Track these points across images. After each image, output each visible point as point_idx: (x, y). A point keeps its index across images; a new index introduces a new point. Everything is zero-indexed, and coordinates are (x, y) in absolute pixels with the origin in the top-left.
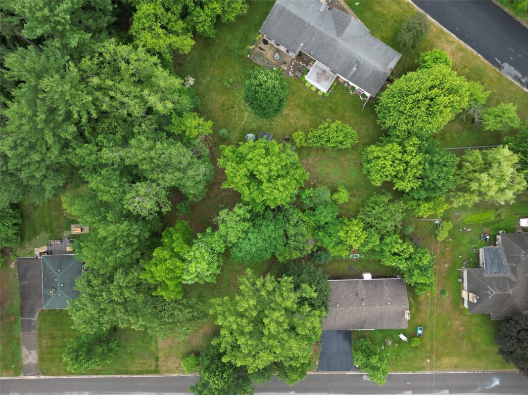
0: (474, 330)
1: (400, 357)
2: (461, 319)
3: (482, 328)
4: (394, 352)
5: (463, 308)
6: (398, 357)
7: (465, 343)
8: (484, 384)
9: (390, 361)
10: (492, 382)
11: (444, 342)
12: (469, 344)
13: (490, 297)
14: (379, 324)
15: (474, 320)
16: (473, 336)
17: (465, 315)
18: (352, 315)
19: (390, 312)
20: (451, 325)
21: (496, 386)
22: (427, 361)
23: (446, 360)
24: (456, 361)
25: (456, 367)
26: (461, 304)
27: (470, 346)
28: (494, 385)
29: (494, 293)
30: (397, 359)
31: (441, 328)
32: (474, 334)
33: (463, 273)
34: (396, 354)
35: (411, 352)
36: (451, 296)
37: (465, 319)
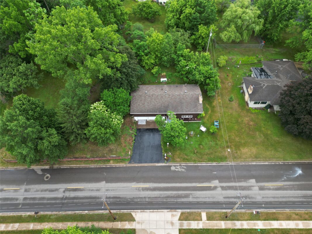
0: (263, 124)
1: (202, 145)
2: (249, 116)
3: (269, 123)
4: (197, 142)
5: (248, 108)
6: (201, 146)
7: (257, 134)
8: (288, 173)
9: (194, 149)
10: (295, 172)
11: (239, 134)
12: (262, 135)
13: (264, 88)
14: (179, 108)
15: (260, 117)
16: (263, 129)
17: (252, 113)
18: (157, 100)
19: (187, 98)
20: (242, 121)
21: (300, 175)
22: (227, 151)
23: (245, 150)
24: (254, 150)
25: (256, 157)
26: (247, 106)
27: (264, 137)
28: (298, 174)
29: (266, 85)
30: (200, 147)
31: (234, 123)
32: (264, 128)
33: (243, 87)
34: (199, 143)
35: (211, 141)
36: (238, 102)
37: (253, 116)
